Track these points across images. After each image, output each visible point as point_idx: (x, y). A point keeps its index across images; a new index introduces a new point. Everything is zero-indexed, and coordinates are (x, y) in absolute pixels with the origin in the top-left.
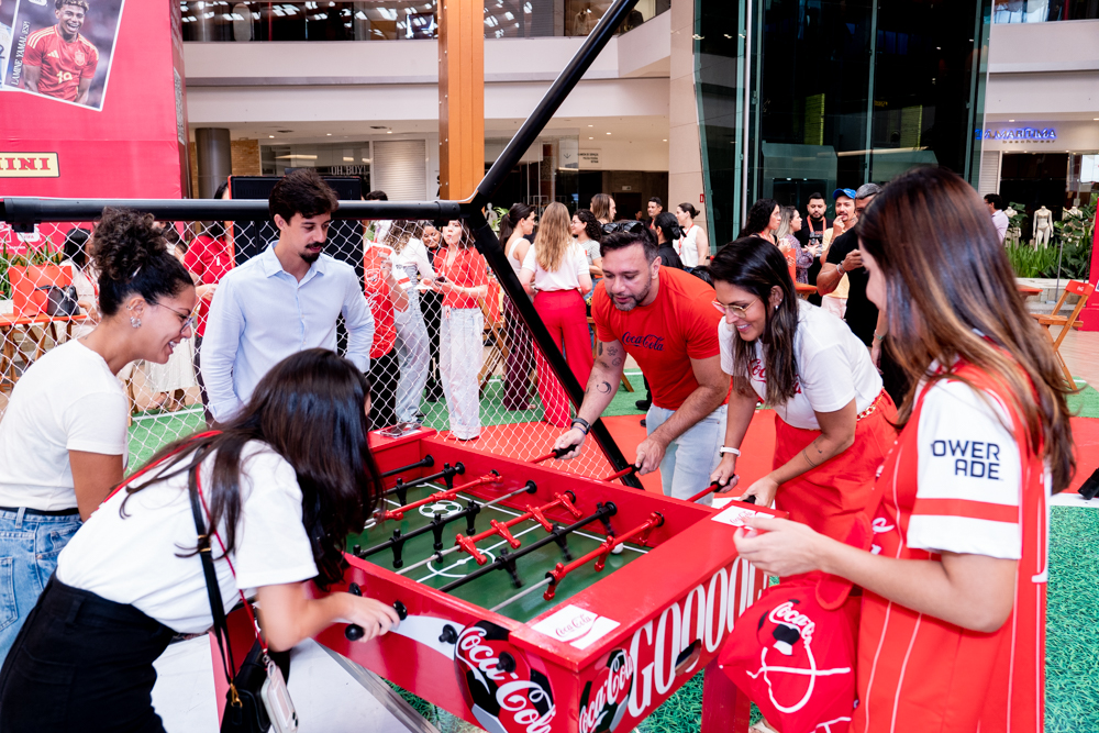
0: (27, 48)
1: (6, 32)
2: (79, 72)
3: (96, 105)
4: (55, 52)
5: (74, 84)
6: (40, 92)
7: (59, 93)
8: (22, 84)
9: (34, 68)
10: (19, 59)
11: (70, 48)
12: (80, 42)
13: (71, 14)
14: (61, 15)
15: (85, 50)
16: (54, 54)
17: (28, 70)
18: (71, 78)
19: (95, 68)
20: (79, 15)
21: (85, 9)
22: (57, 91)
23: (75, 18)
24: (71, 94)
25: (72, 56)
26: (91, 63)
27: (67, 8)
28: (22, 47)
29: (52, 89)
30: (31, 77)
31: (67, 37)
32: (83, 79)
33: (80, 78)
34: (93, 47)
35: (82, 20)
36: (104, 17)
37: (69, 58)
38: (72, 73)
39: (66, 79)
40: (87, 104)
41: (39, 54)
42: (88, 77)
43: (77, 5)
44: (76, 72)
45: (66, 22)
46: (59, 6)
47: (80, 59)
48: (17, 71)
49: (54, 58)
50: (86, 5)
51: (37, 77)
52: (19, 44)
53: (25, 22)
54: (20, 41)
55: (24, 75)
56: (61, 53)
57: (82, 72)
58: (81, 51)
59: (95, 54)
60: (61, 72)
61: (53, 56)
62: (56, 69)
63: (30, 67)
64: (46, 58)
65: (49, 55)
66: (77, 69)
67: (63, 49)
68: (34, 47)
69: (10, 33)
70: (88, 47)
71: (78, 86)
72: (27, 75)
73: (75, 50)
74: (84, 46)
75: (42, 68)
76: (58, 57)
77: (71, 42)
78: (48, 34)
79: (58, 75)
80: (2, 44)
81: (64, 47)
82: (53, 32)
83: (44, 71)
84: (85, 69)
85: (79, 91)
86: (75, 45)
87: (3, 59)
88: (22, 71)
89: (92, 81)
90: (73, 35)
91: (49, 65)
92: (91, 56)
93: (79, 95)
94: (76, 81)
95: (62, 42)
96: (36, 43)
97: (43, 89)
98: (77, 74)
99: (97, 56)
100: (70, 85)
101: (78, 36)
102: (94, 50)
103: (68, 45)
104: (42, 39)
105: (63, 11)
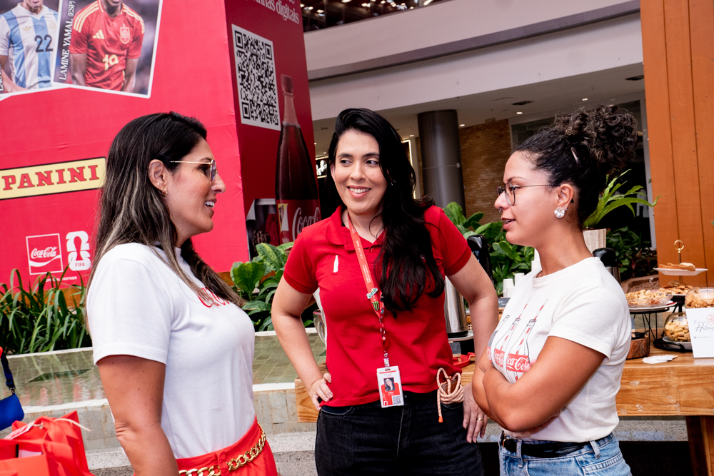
0: (74, 33)
1: (53, 18)
2: (125, 52)
3: (143, 91)
4: (100, 31)
5: (120, 68)
6: (88, 84)
7: (105, 82)
8: (70, 78)
9: (80, 57)
10: (66, 48)
11: (115, 24)
12: (125, 14)
15: (131, 23)
16: (99, 35)
17: (75, 60)
18: (117, 61)
19: (141, 44)
22: (104, 80)
24: (118, 82)
25: (117, 33)
26: (137, 38)
28: (68, 33)
29: (99, 79)
30: (78, 69)
31: (111, 10)
32: (130, 61)
33: (126, 59)
34: (138, 17)
37: (114, 37)
38: (119, 55)
39: (112, 63)
40: (134, 91)
41: (84, 39)
42: (133, 57)
44: (122, 52)
47: (125, 35)
48: (65, 62)
49: (99, 40)
51: (84, 67)
52: (66, 30)
53: (71, 2)
54: (67, 26)
55: (72, 67)
56: (106, 33)
57: (128, 52)
58: (127, 26)
59: (141, 26)
60: (107, 56)
61: (99, 37)
62: (102, 53)
63: (77, 55)
64: (92, 42)
65: (94, 37)
66: (123, 49)
67: (108, 27)
68: (80, 31)
69: (57, 19)
70: (133, 18)
71: (125, 70)
72: (74, 66)
73: (120, 25)
74: (129, 18)
75: (88, 55)
76: (103, 38)
77: (115, 16)
78: (92, 12)
79: (104, 60)
80: (49, 34)
81: (109, 23)
82: (98, 8)
83: (90, 58)
84: (131, 47)
85: (125, 77)
86: (119, 19)
87: (51, 52)
88: (69, 63)
89: (139, 61)
90: (117, 7)
91: (95, 49)
92: (136, 30)
93: (126, 82)
94: (122, 65)
95: (107, 19)
96: (81, 25)
97: (90, 81)
98: (123, 55)
99: (143, 28)
100: (117, 70)
101: (122, 6)
102: (139, 21)
103: (112, 21)
104: (87, 19)
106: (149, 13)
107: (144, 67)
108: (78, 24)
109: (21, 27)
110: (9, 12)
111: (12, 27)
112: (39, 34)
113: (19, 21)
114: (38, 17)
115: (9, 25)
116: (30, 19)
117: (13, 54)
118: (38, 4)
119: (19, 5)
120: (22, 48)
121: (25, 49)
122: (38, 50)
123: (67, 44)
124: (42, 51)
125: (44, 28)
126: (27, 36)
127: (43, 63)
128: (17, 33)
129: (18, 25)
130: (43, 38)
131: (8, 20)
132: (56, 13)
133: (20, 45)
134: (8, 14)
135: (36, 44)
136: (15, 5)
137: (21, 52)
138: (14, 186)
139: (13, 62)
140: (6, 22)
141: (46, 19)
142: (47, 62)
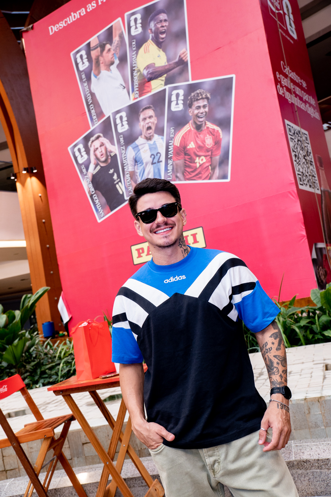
0: (175, 147)
1: (161, 140)
2: (210, 153)
3: (225, 177)
4: (192, 143)
5: (207, 164)
6: (186, 179)
7: (198, 176)
8: (174, 177)
10: (171, 158)
11: (202, 136)
12: (208, 128)
13: (199, 107)
14: (192, 112)
15: (212, 133)
16: (192, 145)
17: (177, 165)
18: (205, 160)
19: (220, 145)
20: (204, 106)
21: (207, 98)
22: (197, 175)
23: (202, 110)
24: (207, 174)
25: (203, 142)
26: (217, 142)
27: (196, 104)
28: (171, 148)
29: (193, 174)
30: (179, 170)
31: (198, 127)
32: (213, 158)
33: (211, 158)
34: (217, 128)
35: (207, 109)
36: (222, 99)
37: (201, 144)
38: (206, 156)
39: (201, 162)
40: (219, 178)
41: (182, 150)
42: (216, 155)
43: (202, 98)
44: (208, 154)
45: (197, 116)
46: (190, 106)
47: (209, 142)
48: (170, 168)
49: (192, 149)
50: (209, 95)
51: (183, 168)
52: (170, 147)
53: (171, 128)
54: (170, 144)
55: (175, 170)
56: (196, 143)
57: (212, 153)
58: (210, 135)
59: (219, 133)
60: (197, 158)
61: (191, 147)
62: (194, 157)
63: (178, 162)
64: (187, 151)
65: (188, 147)
66: (208, 151)
67: (197, 139)
68: (178, 146)
69: (163, 141)
70: (214, 129)
71: (210, 165)
72: (177, 169)
73: (205, 136)
74: (211, 130)
75: (185, 160)
76: (194, 147)
77: (201, 131)
78: (186, 131)
79: (196, 161)
80: (159, 151)
81: (197, 137)
82: (189, 128)
83: (187, 162)
84: (214, 149)
85: (212, 169)
86: (204, 132)
87: (161, 163)
88: (173, 168)
89: (220, 157)
90: (202, 124)
91: (189, 155)
92: (217, 136)
93: (212, 173)
94: (209, 162)
95: (196, 133)
96: (179, 141)
97: (187, 177)
98: (209, 156)
99: (221, 134)
100: (205, 166)
101: (205, 124)
102: (218, 131)
103: (200, 134)
104: (183, 137)
105: (194, 107)
106: (224, 124)
107: (224, 161)
108: (177, 142)
109: (141, 151)
110: (134, 143)
111: (136, 152)
112: (152, 153)
113: (140, 147)
114: (151, 142)
115: (134, 151)
116: (147, 144)
117: (138, 169)
118: (151, 134)
119: (140, 138)
120: (143, 164)
121: (144, 164)
122: (153, 164)
123: (171, 156)
124: (155, 163)
125: (156, 148)
126: (146, 156)
127: (156, 171)
128: (139, 156)
129: (139, 150)
130: (155, 155)
131: (133, 148)
132: (162, 137)
133: (142, 163)
134: (133, 145)
135: (151, 160)
136: (137, 138)
137: (142, 167)
138: (144, 255)
139: (138, 174)
140: (132, 150)
141: (156, 142)
142: (159, 170)
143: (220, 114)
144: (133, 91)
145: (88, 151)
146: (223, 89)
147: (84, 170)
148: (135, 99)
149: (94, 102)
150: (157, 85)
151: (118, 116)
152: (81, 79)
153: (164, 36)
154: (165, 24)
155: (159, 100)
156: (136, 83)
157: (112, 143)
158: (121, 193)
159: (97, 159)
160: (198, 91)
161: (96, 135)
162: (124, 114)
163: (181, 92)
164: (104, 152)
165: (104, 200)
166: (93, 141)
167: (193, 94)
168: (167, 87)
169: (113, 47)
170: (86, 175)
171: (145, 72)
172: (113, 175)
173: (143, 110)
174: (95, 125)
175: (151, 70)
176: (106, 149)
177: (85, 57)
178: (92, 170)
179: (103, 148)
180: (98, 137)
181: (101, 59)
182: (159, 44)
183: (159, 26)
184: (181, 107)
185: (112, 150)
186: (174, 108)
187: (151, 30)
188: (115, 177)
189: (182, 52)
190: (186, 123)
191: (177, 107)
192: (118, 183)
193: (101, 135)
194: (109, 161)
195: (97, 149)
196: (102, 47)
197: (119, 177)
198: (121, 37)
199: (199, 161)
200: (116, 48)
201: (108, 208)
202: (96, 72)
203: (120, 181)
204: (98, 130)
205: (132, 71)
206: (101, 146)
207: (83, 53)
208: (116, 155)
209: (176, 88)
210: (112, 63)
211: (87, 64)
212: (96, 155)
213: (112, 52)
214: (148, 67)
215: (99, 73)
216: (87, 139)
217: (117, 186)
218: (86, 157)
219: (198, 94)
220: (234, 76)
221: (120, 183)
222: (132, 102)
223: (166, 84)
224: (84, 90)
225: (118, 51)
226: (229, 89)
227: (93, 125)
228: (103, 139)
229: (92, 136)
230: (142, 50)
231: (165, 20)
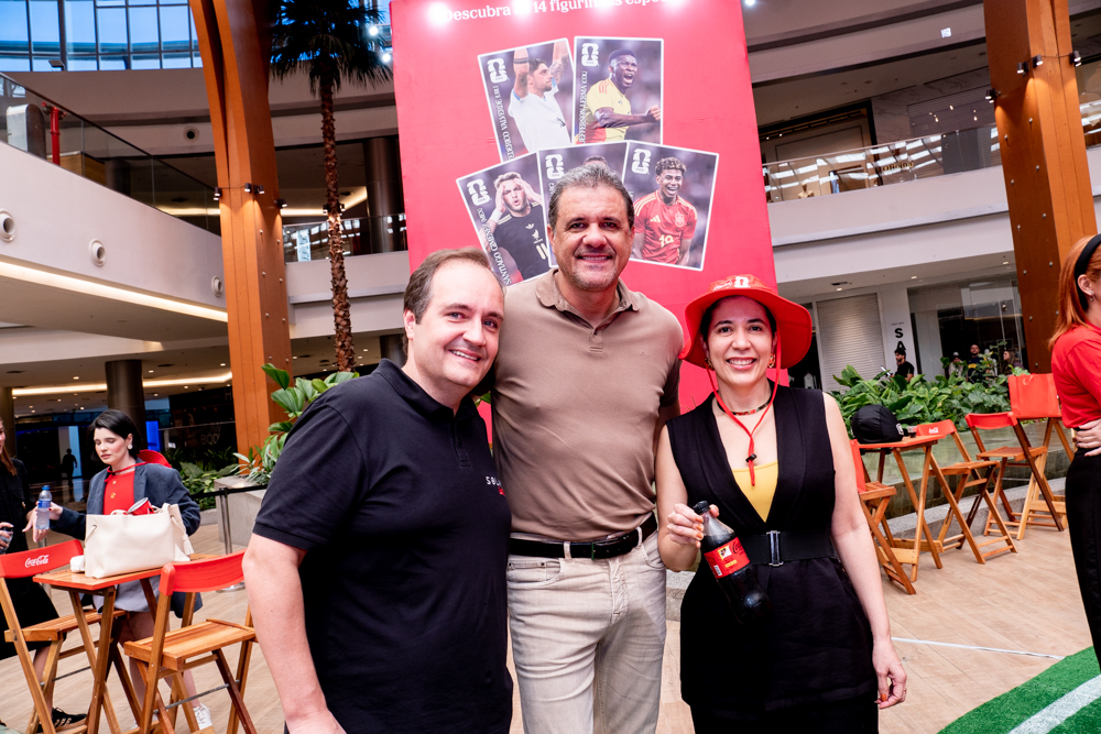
2: (680, 234)
3: (696, 265)
4: (657, 216)
5: (675, 246)
6: (644, 258)
7: (662, 257)
9: (638, 236)
11: (671, 211)
12: (680, 204)
13: (670, 178)
14: (661, 180)
15: (685, 211)
16: (656, 219)
18: (672, 241)
19: (694, 228)
20: (677, 178)
21: (683, 171)
22: (660, 255)
23: (674, 181)
24: (673, 257)
26: (691, 224)
27: (666, 173)
29: (655, 254)
30: (636, 245)
31: (668, 200)
32: (684, 241)
33: (681, 239)
34: (691, 207)
35: (680, 182)
36: (701, 176)
37: (669, 221)
38: (673, 236)
39: (667, 242)
41: (642, 222)
42: (688, 238)
43: (675, 168)
44: (677, 234)
45: (667, 186)
46: (659, 172)
49: (656, 223)
50: (684, 167)
51: (641, 244)
56: (662, 217)
58: (681, 213)
59: (694, 214)
60: (663, 236)
61: (655, 221)
62: (659, 234)
64: (648, 224)
65: (651, 220)
66: (677, 231)
67: (664, 213)
68: (638, 215)
70: (688, 208)
71: (679, 248)
72: (632, 243)
73: (675, 212)
74: (683, 207)
75: (646, 235)
76: (659, 221)
77: (671, 205)
78: (650, 201)
79: (660, 239)
81: (665, 211)
82: (655, 198)
83: (648, 238)
84: (685, 230)
85: (680, 253)
86: (674, 208)
89: (693, 241)
90: (672, 198)
91: (652, 230)
92: (690, 216)
93: (680, 257)
94: (677, 243)
95: (663, 206)
96: (640, 210)
97: (646, 255)
98: (678, 236)
99: (696, 215)
100: (672, 247)
101: (677, 199)
102: (692, 210)
103: (668, 208)
104: (645, 206)
105: (663, 176)
106: (701, 204)
107: (697, 246)
108: (636, 210)
143: (697, 192)
144: (577, 131)
145: (492, 191)
146: (702, 166)
147: (482, 216)
148: (578, 142)
149: (509, 128)
150: (614, 136)
151: (549, 158)
152: (492, 94)
153: (630, 81)
154: (632, 68)
155: (615, 154)
156: (583, 124)
157: (536, 189)
158: (544, 257)
159: (507, 204)
160: (671, 159)
161: (510, 174)
162: (559, 158)
163: (648, 154)
164: (520, 198)
165: (512, 262)
166: (502, 180)
167: (663, 160)
168: (629, 142)
169: (551, 70)
170: (485, 223)
171: (598, 115)
172: (532, 231)
173: (590, 160)
174: (510, 160)
175: (606, 115)
176: (524, 195)
177: (502, 67)
178: (496, 217)
179: (519, 193)
180: (512, 177)
181: (530, 79)
182: (622, 88)
183: (624, 67)
184: (645, 170)
185: (535, 199)
186: (635, 168)
187: (612, 68)
188: (536, 235)
189: (653, 107)
190: (652, 191)
191: (641, 169)
192: (539, 244)
193: (519, 175)
194: (528, 212)
195: (509, 192)
196: (534, 65)
197: (542, 235)
198: (566, 61)
199: (664, 240)
200: (557, 71)
201: (519, 274)
202: (520, 93)
203: (544, 242)
204: (512, 167)
205: (578, 108)
206: (515, 189)
207: (501, 61)
208: (540, 207)
209: (641, 146)
210: (548, 89)
211: (504, 77)
212: (505, 200)
213: (549, 75)
214: (602, 110)
215: (525, 94)
216: (492, 175)
217: (538, 247)
218: (487, 198)
219: (670, 162)
220: (718, 155)
221: (543, 245)
222: (574, 145)
223: (626, 138)
224: (495, 110)
225: (559, 77)
226: (710, 167)
227: (506, 158)
228: (519, 181)
229: (503, 173)
230: (595, 88)
231: (633, 65)
